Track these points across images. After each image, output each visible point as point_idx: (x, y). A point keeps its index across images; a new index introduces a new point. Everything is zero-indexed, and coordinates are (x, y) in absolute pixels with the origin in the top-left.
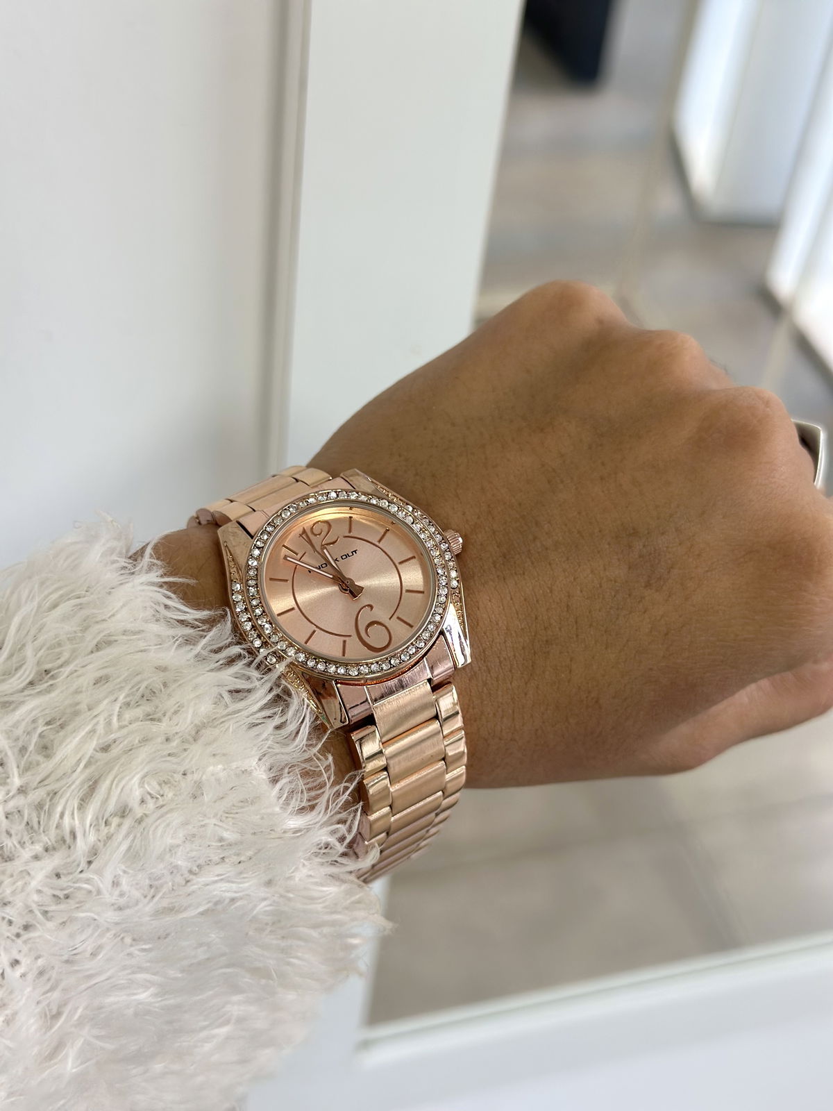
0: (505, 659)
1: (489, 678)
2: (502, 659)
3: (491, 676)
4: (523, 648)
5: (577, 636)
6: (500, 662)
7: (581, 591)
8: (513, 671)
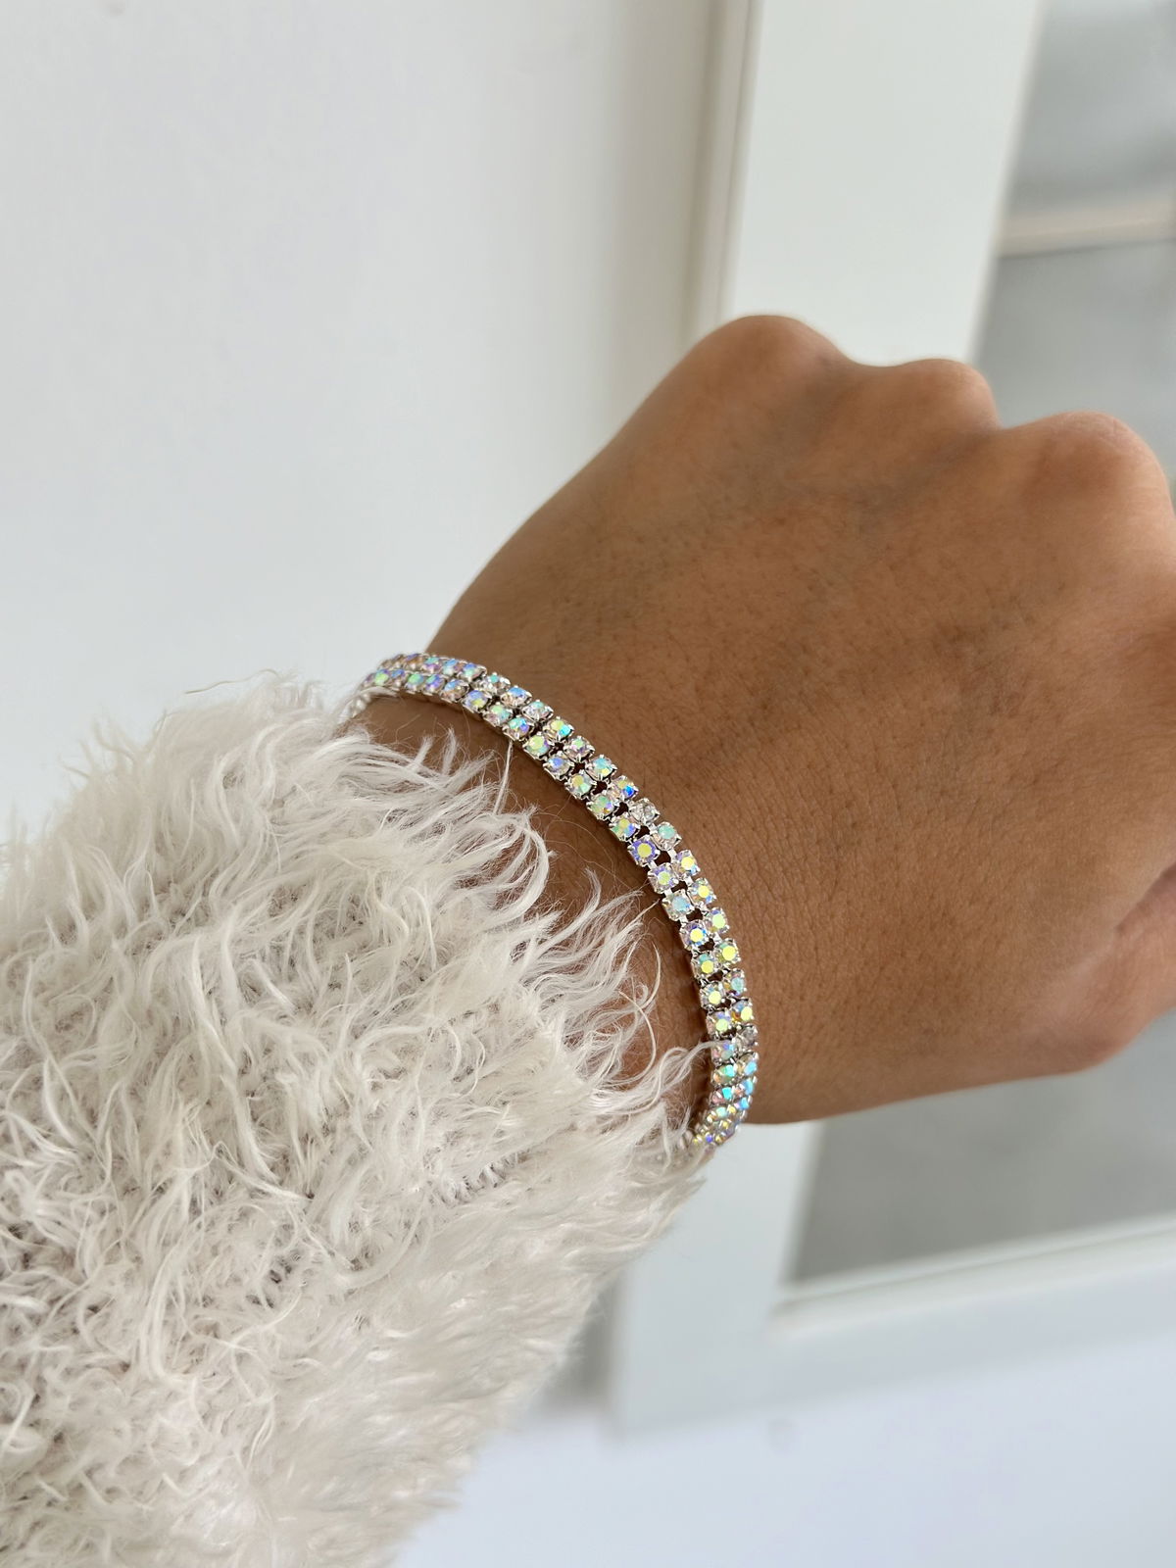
0: (791, 864)
1: (771, 899)
2: (787, 865)
3: (773, 895)
4: (818, 842)
5: (899, 807)
6: (785, 872)
7: (894, 738)
8: (807, 881)
